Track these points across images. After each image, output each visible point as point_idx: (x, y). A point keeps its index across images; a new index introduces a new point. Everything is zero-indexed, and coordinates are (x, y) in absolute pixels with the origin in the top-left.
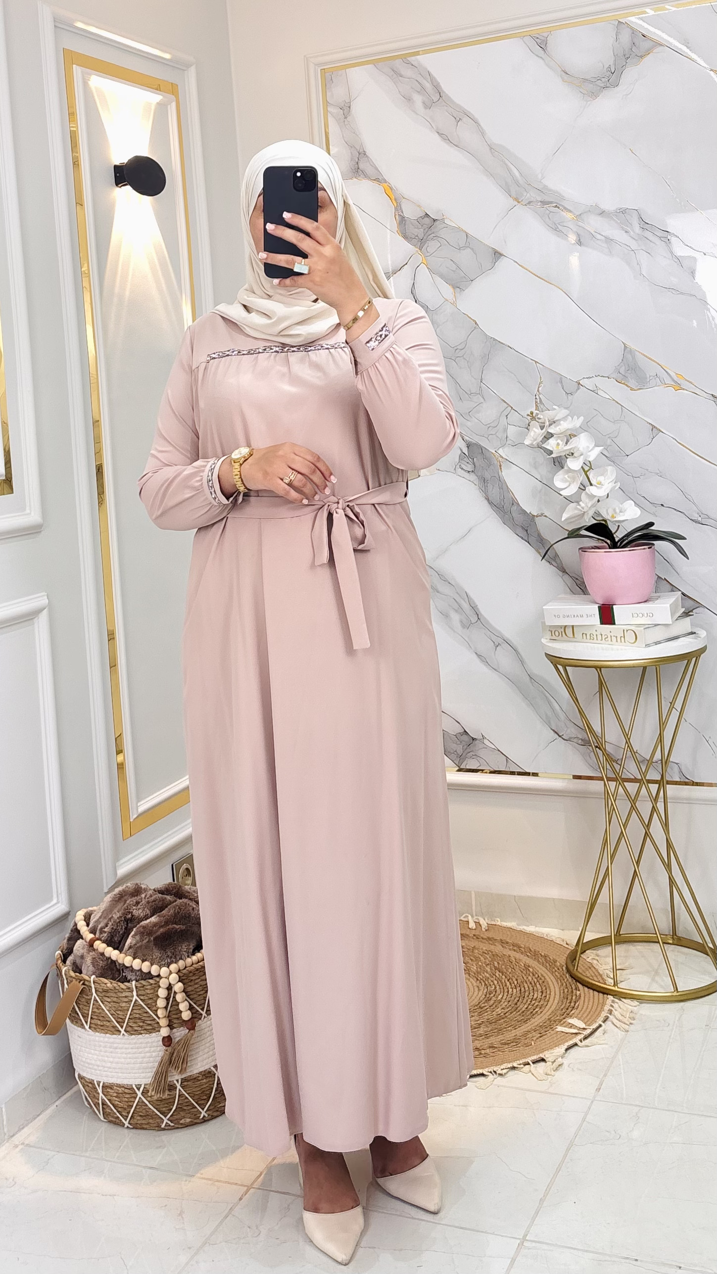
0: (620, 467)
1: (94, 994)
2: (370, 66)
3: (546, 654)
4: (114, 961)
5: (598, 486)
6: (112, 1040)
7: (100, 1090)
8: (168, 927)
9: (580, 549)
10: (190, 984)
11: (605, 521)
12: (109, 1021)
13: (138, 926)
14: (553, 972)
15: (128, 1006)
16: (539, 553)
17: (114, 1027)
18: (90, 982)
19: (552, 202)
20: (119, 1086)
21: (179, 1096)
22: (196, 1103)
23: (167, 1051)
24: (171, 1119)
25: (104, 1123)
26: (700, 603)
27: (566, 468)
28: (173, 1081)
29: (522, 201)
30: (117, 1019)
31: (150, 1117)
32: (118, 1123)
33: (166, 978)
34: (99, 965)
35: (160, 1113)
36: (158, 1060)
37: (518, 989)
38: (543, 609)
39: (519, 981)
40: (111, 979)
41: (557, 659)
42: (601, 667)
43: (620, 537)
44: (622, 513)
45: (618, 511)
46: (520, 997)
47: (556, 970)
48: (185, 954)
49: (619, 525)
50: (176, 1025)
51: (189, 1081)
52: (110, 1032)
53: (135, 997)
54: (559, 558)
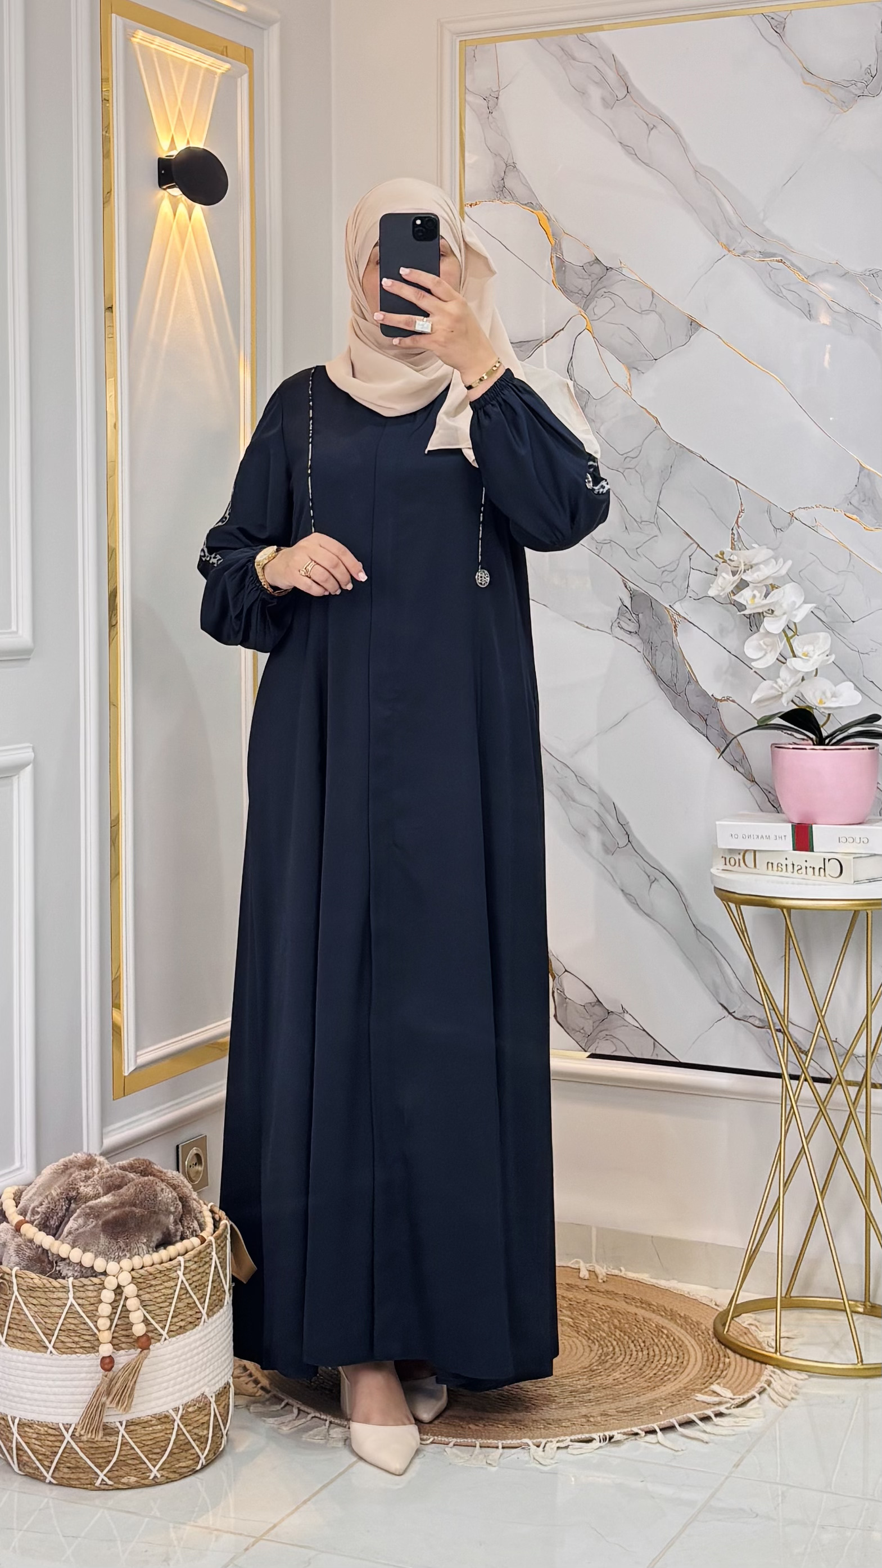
0: (840, 637)
1: (16, 1293)
2: (531, 41)
3: (715, 888)
4: (47, 1251)
5: (802, 657)
6: (35, 1360)
7: (15, 1430)
8: (123, 1209)
9: (773, 745)
10: (147, 1290)
11: (811, 707)
12: (32, 1333)
13: (83, 1206)
14: (695, 1336)
15: (61, 1311)
16: (717, 748)
17: (40, 1341)
19: (775, 254)
20: (41, 1424)
21: (122, 1444)
22: (146, 1457)
23: (106, 1376)
24: (109, 1474)
25: (15, 1476)
27: (762, 630)
28: (114, 1423)
29: (734, 249)
30: (43, 1330)
31: (81, 1470)
32: (37, 1477)
33: (114, 1276)
34: (25, 1254)
35: (95, 1466)
36: (95, 1389)
37: (645, 1352)
38: (716, 824)
39: (647, 1344)
40: (40, 1273)
41: (728, 894)
42: (789, 909)
43: (830, 732)
44: (835, 697)
45: (829, 695)
46: (646, 1362)
47: (700, 1333)
48: (144, 1247)
49: (829, 715)
50: (123, 1343)
51: (137, 1424)
52: (34, 1349)
53: (71, 1300)
54: (744, 756)
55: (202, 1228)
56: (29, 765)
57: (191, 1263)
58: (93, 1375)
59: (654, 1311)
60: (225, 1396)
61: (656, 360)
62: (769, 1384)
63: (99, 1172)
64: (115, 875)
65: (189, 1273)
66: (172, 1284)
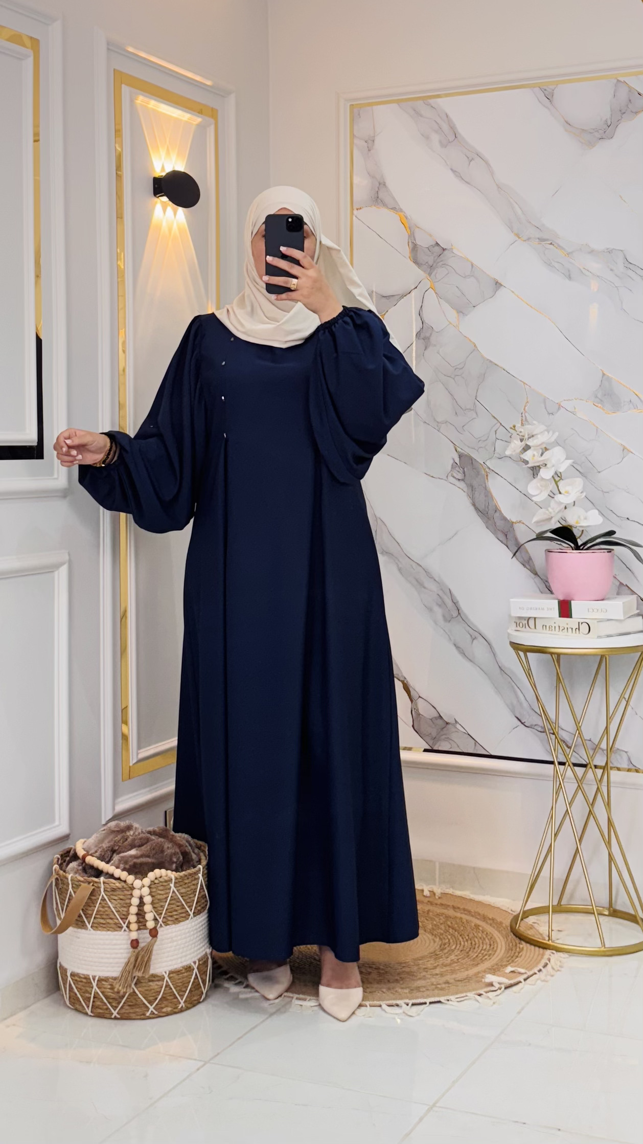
0: (589, 480)
2: (393, 106)
3: (510, 642)
5: (565, 494)
9: (546, 550)
11: (571, 526)
14: (500, 931)
16: (512, 551)
17: (117, 924)
19: (548, 239)
23: (134, 953)
27: (539, 477)
29: (522, 237)
30: (120, 916)
31: (138, 1007)
35: (148, 1002)
36: (128, 959)
37: (469, 942)
38: (510, 601)
39: (471, 935)
41: (520, 646)
42: (559, 655)
43: (584, 541)
44: (587, 519)
45: (582, 518)
46: (470, 948)
47: (503, 928)
49: (583, 531)
59: (473, 916)
61: (474, 307)
62: (549, 961)
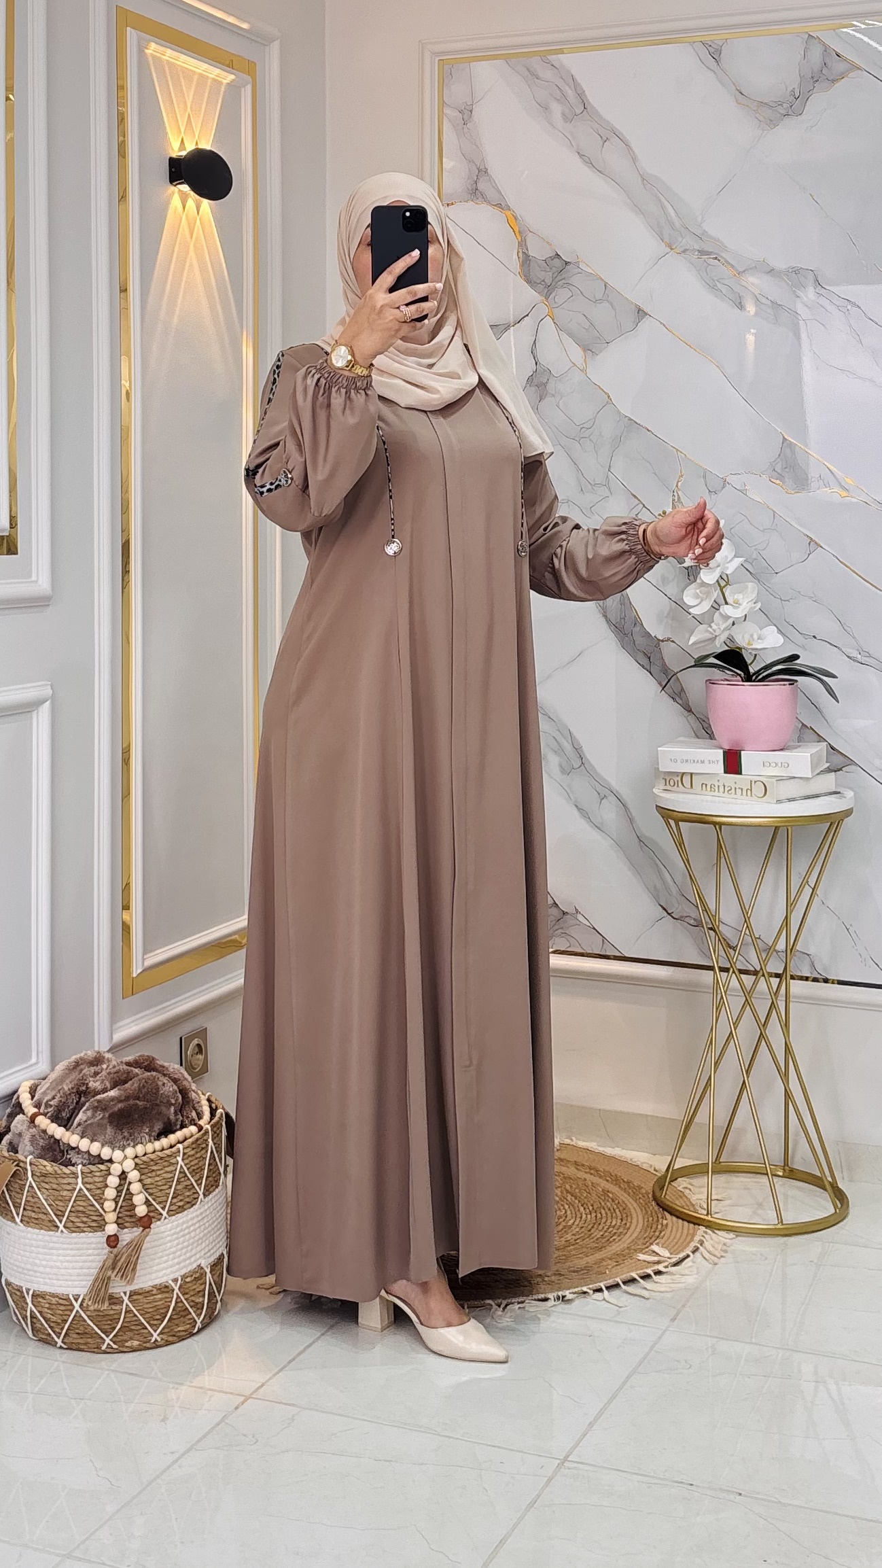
0: (765, 587)
1: (30, 1179)
2: (499, 63)
3: (657, 806)
4: (58, 1141)
5: (735, 605)
6: (47, 1238)
7: (29, 1300)
8: (128, 1103)
9: (706, 681)
10: (149, 1175)
11: (740, 649)
12: (45, 1214)
13: (92, 1099)
14: (637, 1199)
15: (71, 1195)
16: (660, 684)
17: (52, 1221)
18: (26, 1163)
19: (711, 252)
20: (53, 1295)
21: (126, 1312)
22: (148, 1322)
23: (111, 1252)
24: (114, 1340)
25: (30, 1342)
26: (852, 760)
27: (698, 581)
28: (119, 1293)
29: (676, 247)
30: (55, 1211)
31: (88, 1336)
32: (48, 1342)
33: (119, 1163)
34: (39, 1144)
35: (102, 1331)
36: (101, 1264)
37: (594, 1215)
38: (657, 750)
39: (595, 1207)
40: (52, 1161)
41: (668, 812)
42: (721, 824)
43: (756, 669)
44: (761, 639)
45: (755, 637)
46: (594, 1224)
47: (641, 1196)
48: (147, 1137)
49: (756, 655)
50: (127, 1222)
51: (140, 1294)
52: (47, 1229)
53: (80, 1185)
54: (682, 690)
55: (200, 1116)
56: (47, 701)
57: (189, 1149)
58: (100, 1251)
59: (601, 1177)
60: (219, 1266)
61: (607, 343)
62: (702, 1243)
63: (106, 1069)
64: (126, 795)
65: (187, 1158)
66: (171, 1168)
